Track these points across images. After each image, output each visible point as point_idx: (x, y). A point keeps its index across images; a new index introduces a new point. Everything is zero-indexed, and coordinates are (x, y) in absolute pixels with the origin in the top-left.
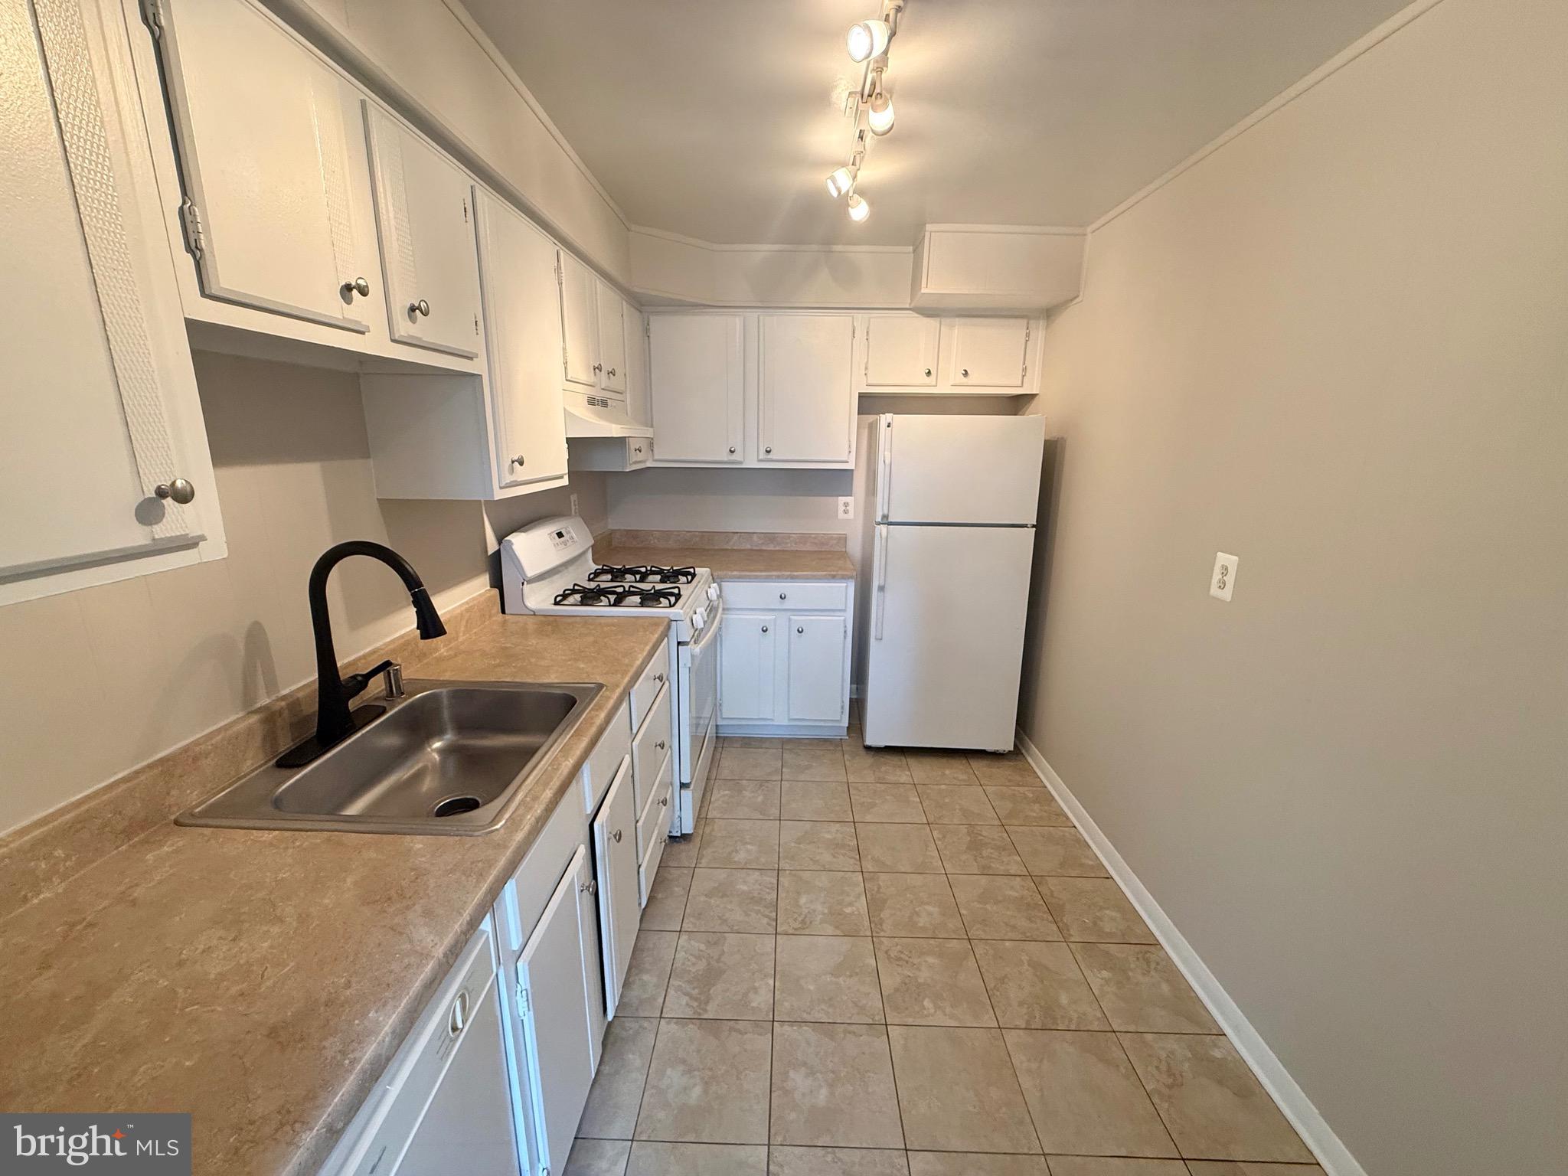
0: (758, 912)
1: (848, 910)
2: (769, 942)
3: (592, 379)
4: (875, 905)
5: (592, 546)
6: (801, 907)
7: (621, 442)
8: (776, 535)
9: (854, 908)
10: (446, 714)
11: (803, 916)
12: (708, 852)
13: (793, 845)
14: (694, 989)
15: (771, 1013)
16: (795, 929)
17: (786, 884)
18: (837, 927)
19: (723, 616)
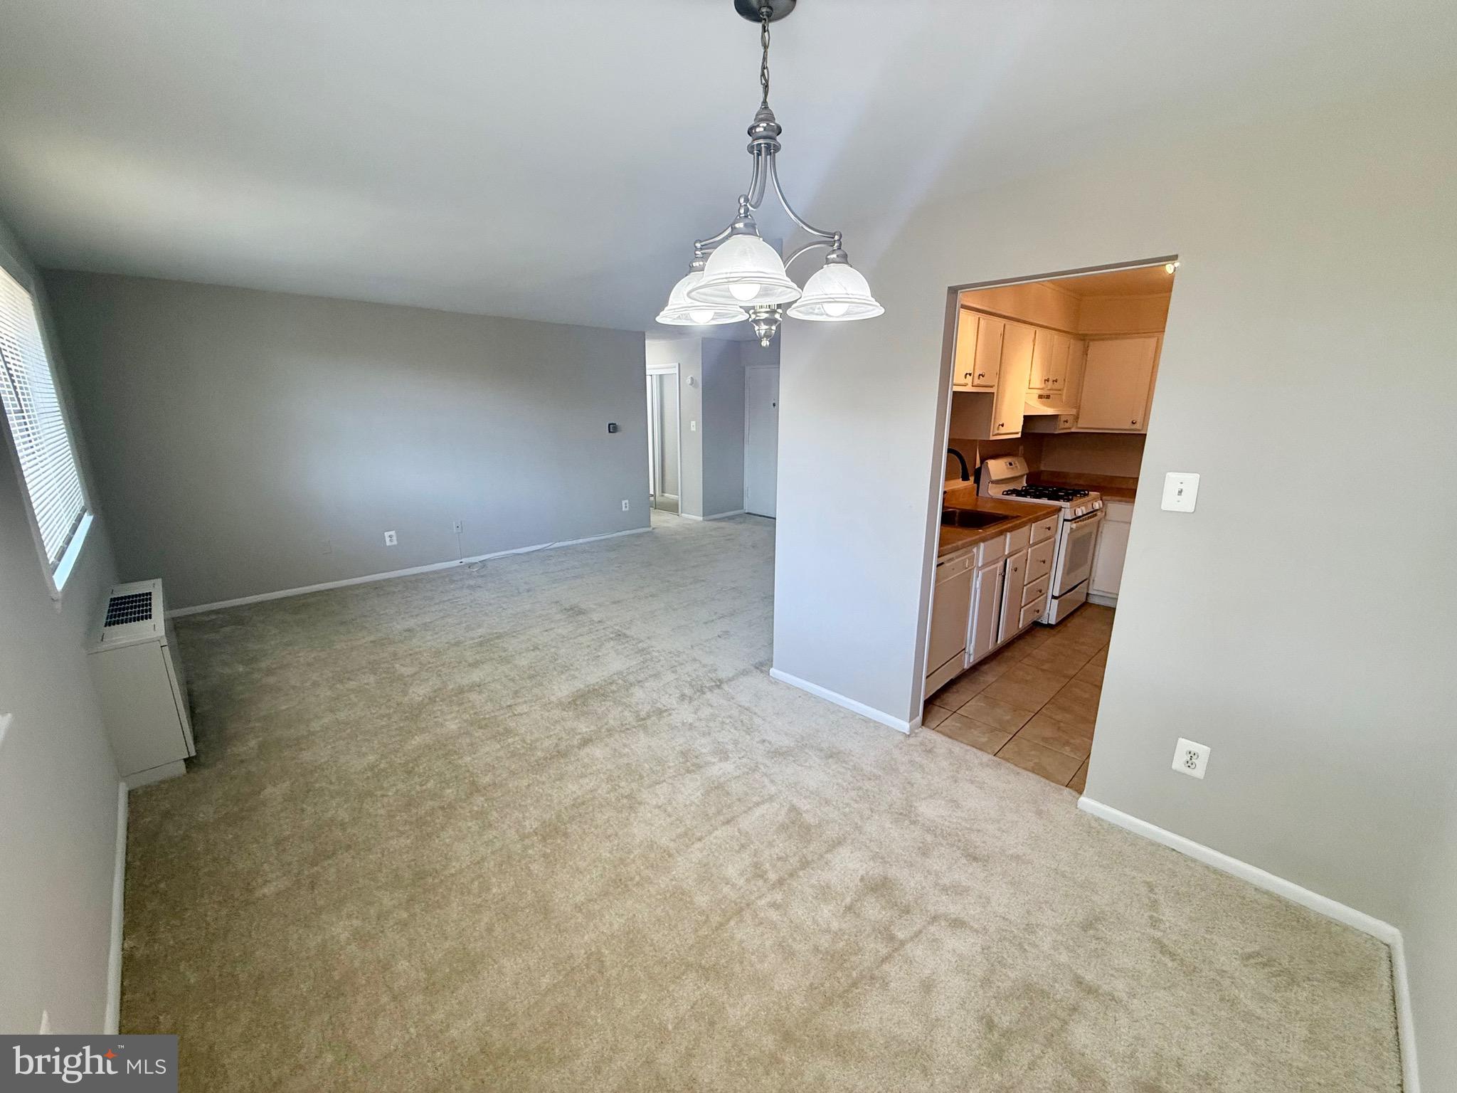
3: (1043, 386)
5: (1027, 474)
7: (1054, 418)
10: (956, 519)
19: (1105, 525)
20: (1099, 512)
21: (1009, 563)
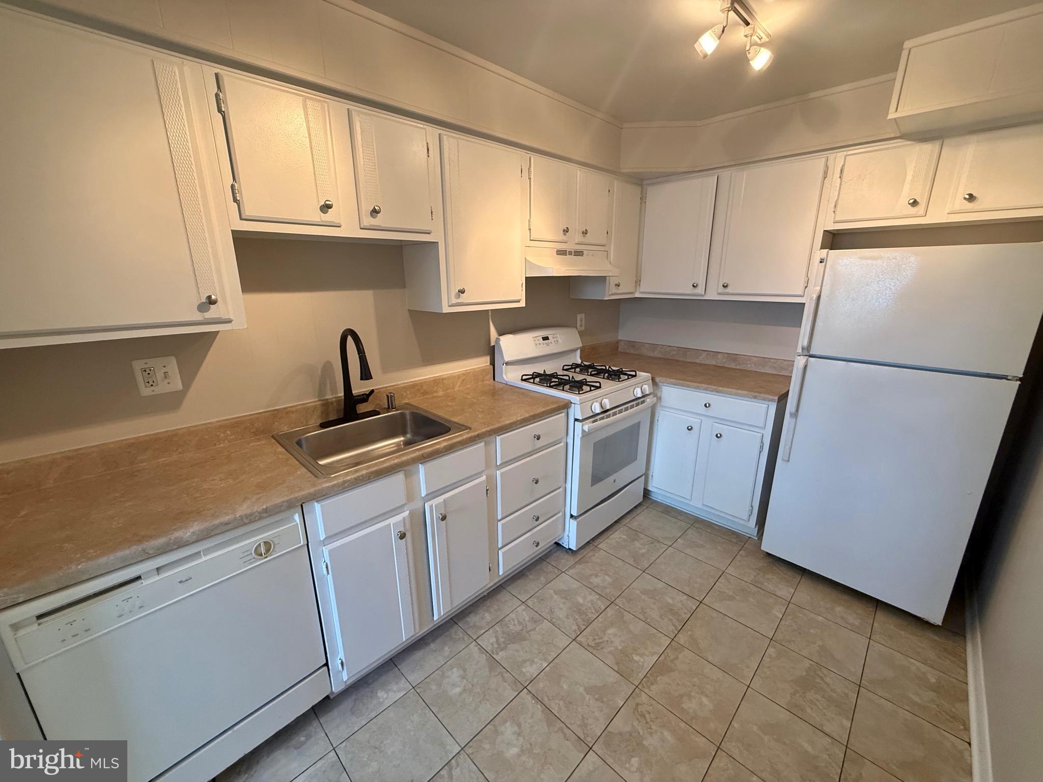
0: (576, 620)
1: (636, 658)
2: (566, 641)
3: (561, 237)
4: (660, 668)
5: (583, 348)
6: (605, 634)
8: (739, 356)
9: (642, 660)
11: (601, 641)
12: (579, 567)
13: (638, 592)
14: (502, 638)
15: (528, 682)
16: (588, 645)
17: (609, 615)
18: (617, 664)
19: (660, 411)
20: (648, 398)
21: (434, 506)
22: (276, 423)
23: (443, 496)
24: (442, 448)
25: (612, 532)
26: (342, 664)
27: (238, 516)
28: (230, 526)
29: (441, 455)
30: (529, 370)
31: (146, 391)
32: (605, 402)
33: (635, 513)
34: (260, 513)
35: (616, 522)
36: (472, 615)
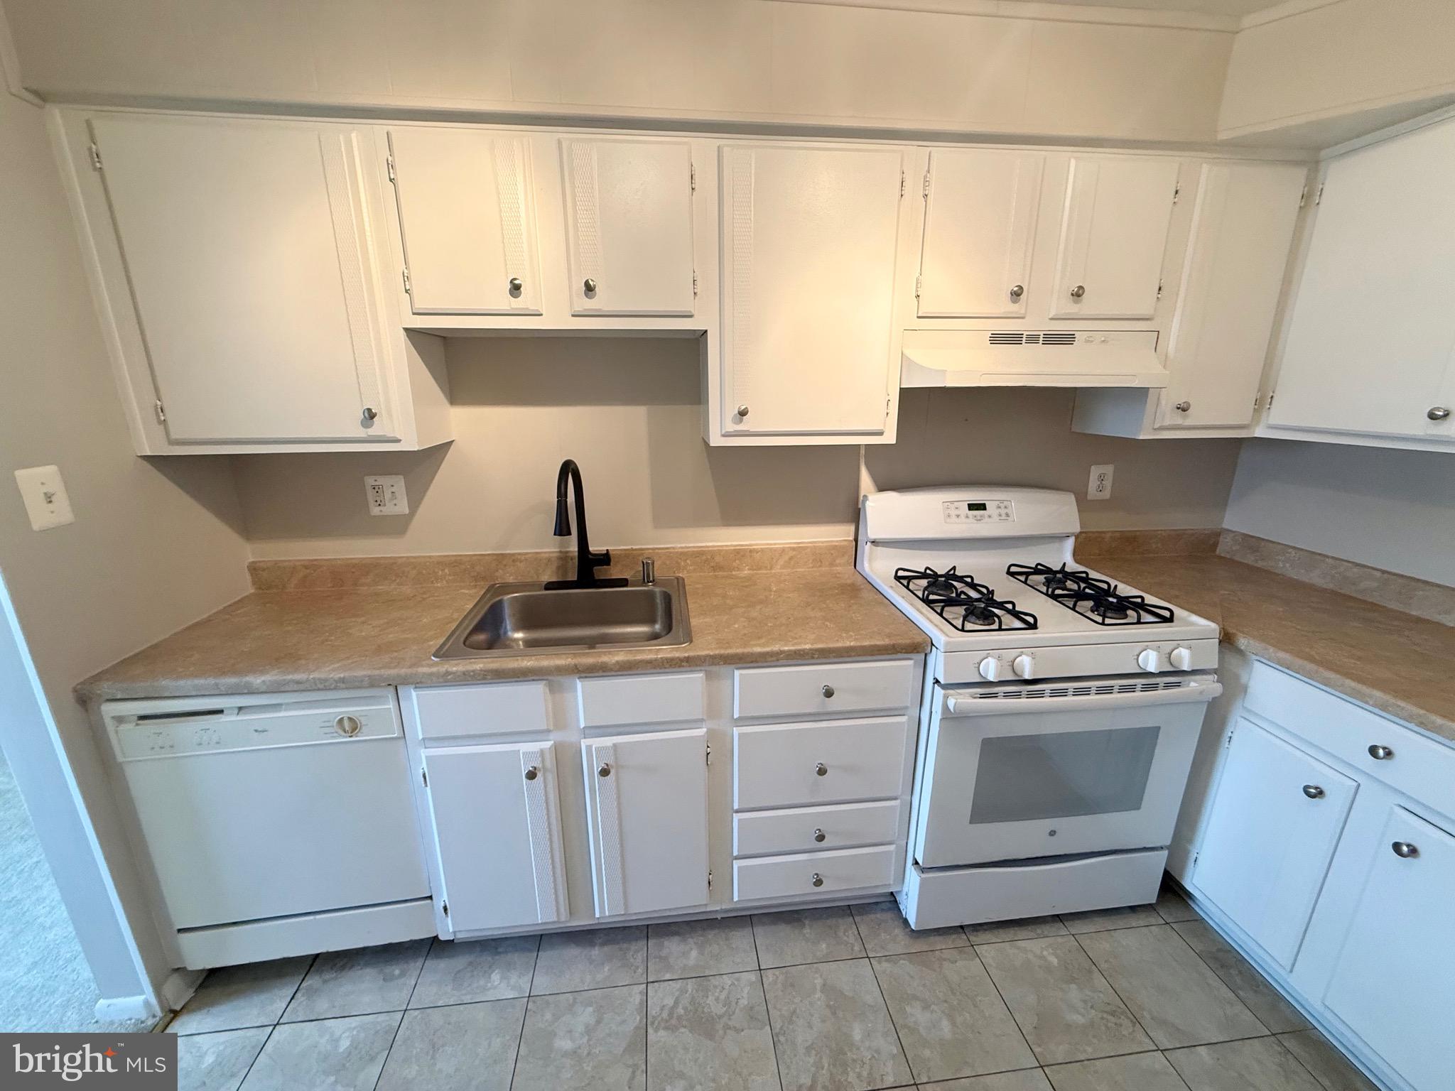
0: (819, 1066)
14: (684, 1008)
19: (1239, 719)
20: (1195, 681)
21: (594, 749)
22: (500, 571)
23: (615, 737)
24: (614, 664)
25: (1032, 935)
26: (445, 909)
27: (311, 677)
28: (301, 687)
29: (609, 674)
30: (918, 561)
31: (375, 511)
32: (1022, 661)
33: (1120, 922)
34: (336, 682)
35: (1058, 918)
36: (676, 939)
